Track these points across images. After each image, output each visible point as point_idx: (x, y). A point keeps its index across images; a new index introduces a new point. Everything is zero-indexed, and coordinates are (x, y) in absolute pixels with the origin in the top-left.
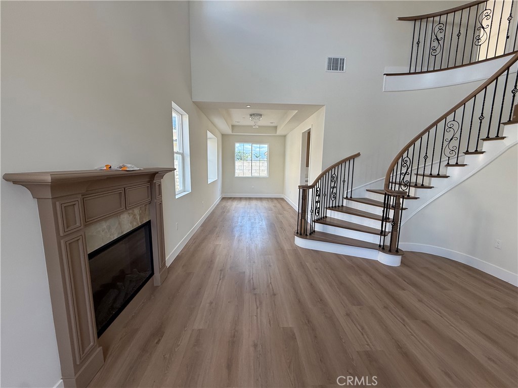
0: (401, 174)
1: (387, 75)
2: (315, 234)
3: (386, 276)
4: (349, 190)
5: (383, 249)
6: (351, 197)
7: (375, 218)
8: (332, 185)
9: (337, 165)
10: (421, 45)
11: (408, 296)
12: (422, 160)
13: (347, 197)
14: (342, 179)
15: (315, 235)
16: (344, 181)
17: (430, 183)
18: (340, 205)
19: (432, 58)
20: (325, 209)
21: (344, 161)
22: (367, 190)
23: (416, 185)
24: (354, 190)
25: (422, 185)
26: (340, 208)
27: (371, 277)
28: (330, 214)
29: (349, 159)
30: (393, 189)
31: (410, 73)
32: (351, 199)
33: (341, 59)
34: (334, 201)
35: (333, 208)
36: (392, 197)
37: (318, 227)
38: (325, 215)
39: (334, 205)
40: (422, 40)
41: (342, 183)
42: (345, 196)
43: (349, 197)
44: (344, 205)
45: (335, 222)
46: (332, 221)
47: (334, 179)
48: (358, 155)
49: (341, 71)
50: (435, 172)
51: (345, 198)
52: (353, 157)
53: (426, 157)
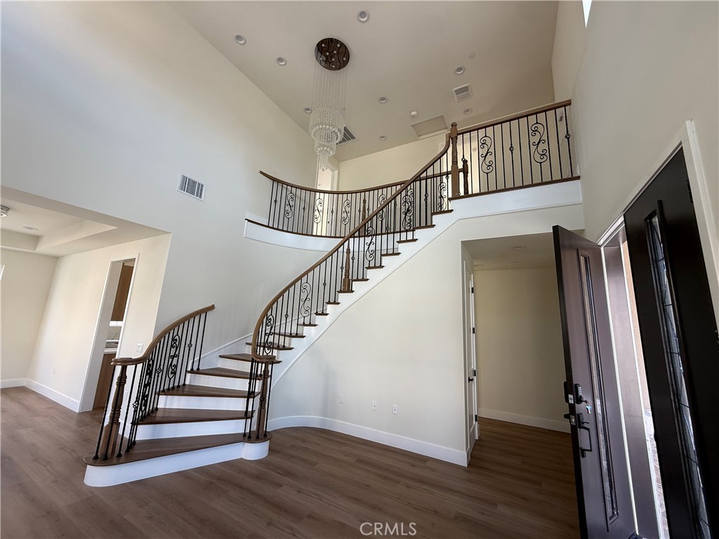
0: (266, 334)
1: (249, 221)
2: (136, 447)
3: (258, 477)
4: (197, 358)
5: (249, 437)
6: (198, 369)
7: (236, 395)
8: (172, 354)
9: (182, 321)
10: (278, 203)
11: (287, 494)
12: (284, 318)
13: (192, 369)
14: (188, 342)
15: (136, 450)
16: (190, 345)
17: (290, 344)
18: (181, 383)
19: (286, 219)
20: (157, 396)
21: (193, 315)
22: (221, 357)
23: (278, 346)
24: (204, 357)
25: (284, 346)
26: (181, 389)
27: (241, 487)
28: (165, 402)
29: (199, 313)
30: (261, 354)
31: (268, 227)
32: (198, 372)
33: (199, 184)
34: (172, 380)
35: (171, 391)
36: (260, 365)
37: (144, 433)
38: (155, 406)
39: (171, 386)
40: (278, 200)
41: (187, 349)
42: (189, 369)
43: (195, 369)
44: (187, 383)
45: (173, 415)
46: (167, 415)
47: (175, 343)
48: (212, 308)
49: (198, 198)
50: (294, 332)
51: (189, 372)
52: (206, 311)
53: (287, 316)
